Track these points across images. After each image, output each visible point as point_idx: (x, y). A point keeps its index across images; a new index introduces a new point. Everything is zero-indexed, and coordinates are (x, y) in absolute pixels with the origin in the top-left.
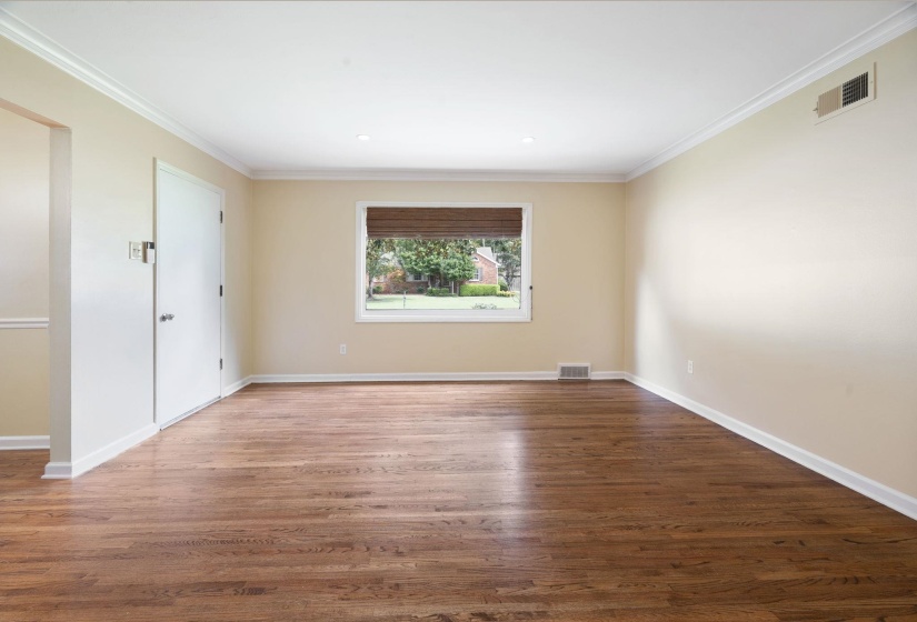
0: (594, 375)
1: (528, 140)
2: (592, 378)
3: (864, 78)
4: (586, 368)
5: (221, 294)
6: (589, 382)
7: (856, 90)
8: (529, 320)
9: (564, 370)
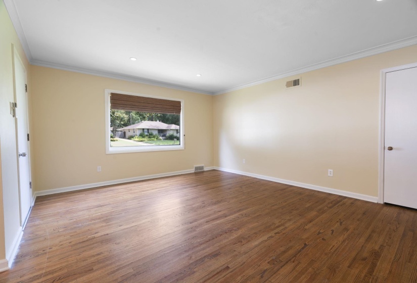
0: (206, 169)
1: (199, 75)
2: (205, 170)
3: (298, 80)
4: (203, 167)
5: (28, 140)
6: (204, 172)
7: (296, 83)
8: (184, 149)
9: (197, 168)
